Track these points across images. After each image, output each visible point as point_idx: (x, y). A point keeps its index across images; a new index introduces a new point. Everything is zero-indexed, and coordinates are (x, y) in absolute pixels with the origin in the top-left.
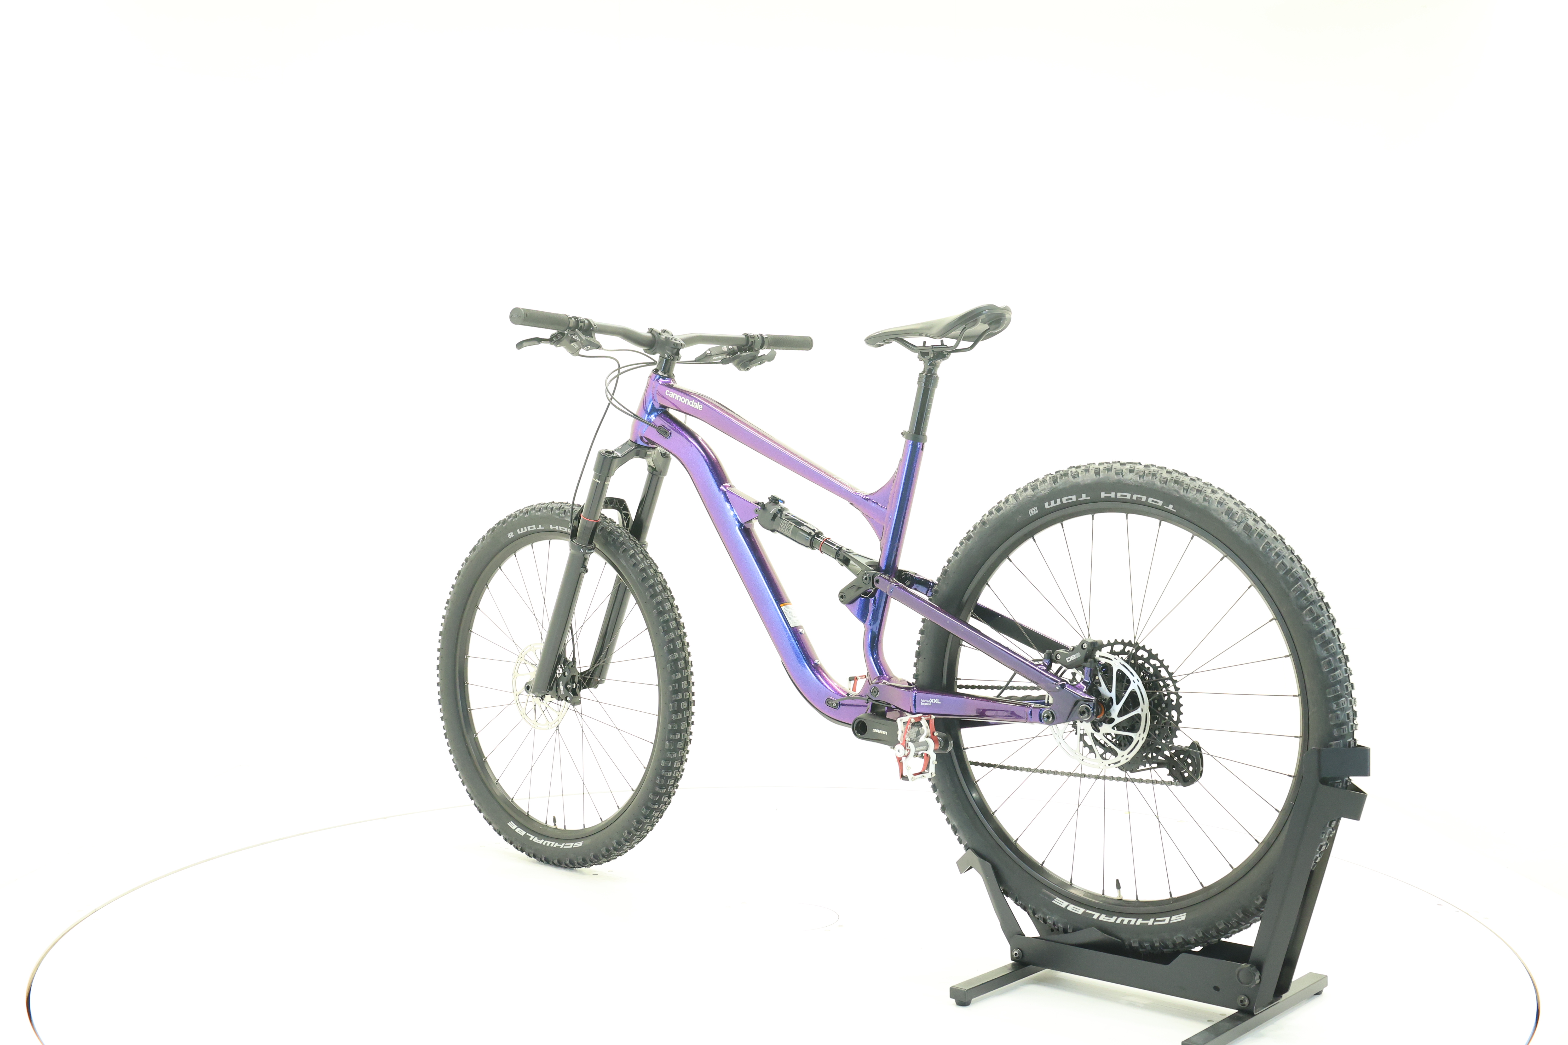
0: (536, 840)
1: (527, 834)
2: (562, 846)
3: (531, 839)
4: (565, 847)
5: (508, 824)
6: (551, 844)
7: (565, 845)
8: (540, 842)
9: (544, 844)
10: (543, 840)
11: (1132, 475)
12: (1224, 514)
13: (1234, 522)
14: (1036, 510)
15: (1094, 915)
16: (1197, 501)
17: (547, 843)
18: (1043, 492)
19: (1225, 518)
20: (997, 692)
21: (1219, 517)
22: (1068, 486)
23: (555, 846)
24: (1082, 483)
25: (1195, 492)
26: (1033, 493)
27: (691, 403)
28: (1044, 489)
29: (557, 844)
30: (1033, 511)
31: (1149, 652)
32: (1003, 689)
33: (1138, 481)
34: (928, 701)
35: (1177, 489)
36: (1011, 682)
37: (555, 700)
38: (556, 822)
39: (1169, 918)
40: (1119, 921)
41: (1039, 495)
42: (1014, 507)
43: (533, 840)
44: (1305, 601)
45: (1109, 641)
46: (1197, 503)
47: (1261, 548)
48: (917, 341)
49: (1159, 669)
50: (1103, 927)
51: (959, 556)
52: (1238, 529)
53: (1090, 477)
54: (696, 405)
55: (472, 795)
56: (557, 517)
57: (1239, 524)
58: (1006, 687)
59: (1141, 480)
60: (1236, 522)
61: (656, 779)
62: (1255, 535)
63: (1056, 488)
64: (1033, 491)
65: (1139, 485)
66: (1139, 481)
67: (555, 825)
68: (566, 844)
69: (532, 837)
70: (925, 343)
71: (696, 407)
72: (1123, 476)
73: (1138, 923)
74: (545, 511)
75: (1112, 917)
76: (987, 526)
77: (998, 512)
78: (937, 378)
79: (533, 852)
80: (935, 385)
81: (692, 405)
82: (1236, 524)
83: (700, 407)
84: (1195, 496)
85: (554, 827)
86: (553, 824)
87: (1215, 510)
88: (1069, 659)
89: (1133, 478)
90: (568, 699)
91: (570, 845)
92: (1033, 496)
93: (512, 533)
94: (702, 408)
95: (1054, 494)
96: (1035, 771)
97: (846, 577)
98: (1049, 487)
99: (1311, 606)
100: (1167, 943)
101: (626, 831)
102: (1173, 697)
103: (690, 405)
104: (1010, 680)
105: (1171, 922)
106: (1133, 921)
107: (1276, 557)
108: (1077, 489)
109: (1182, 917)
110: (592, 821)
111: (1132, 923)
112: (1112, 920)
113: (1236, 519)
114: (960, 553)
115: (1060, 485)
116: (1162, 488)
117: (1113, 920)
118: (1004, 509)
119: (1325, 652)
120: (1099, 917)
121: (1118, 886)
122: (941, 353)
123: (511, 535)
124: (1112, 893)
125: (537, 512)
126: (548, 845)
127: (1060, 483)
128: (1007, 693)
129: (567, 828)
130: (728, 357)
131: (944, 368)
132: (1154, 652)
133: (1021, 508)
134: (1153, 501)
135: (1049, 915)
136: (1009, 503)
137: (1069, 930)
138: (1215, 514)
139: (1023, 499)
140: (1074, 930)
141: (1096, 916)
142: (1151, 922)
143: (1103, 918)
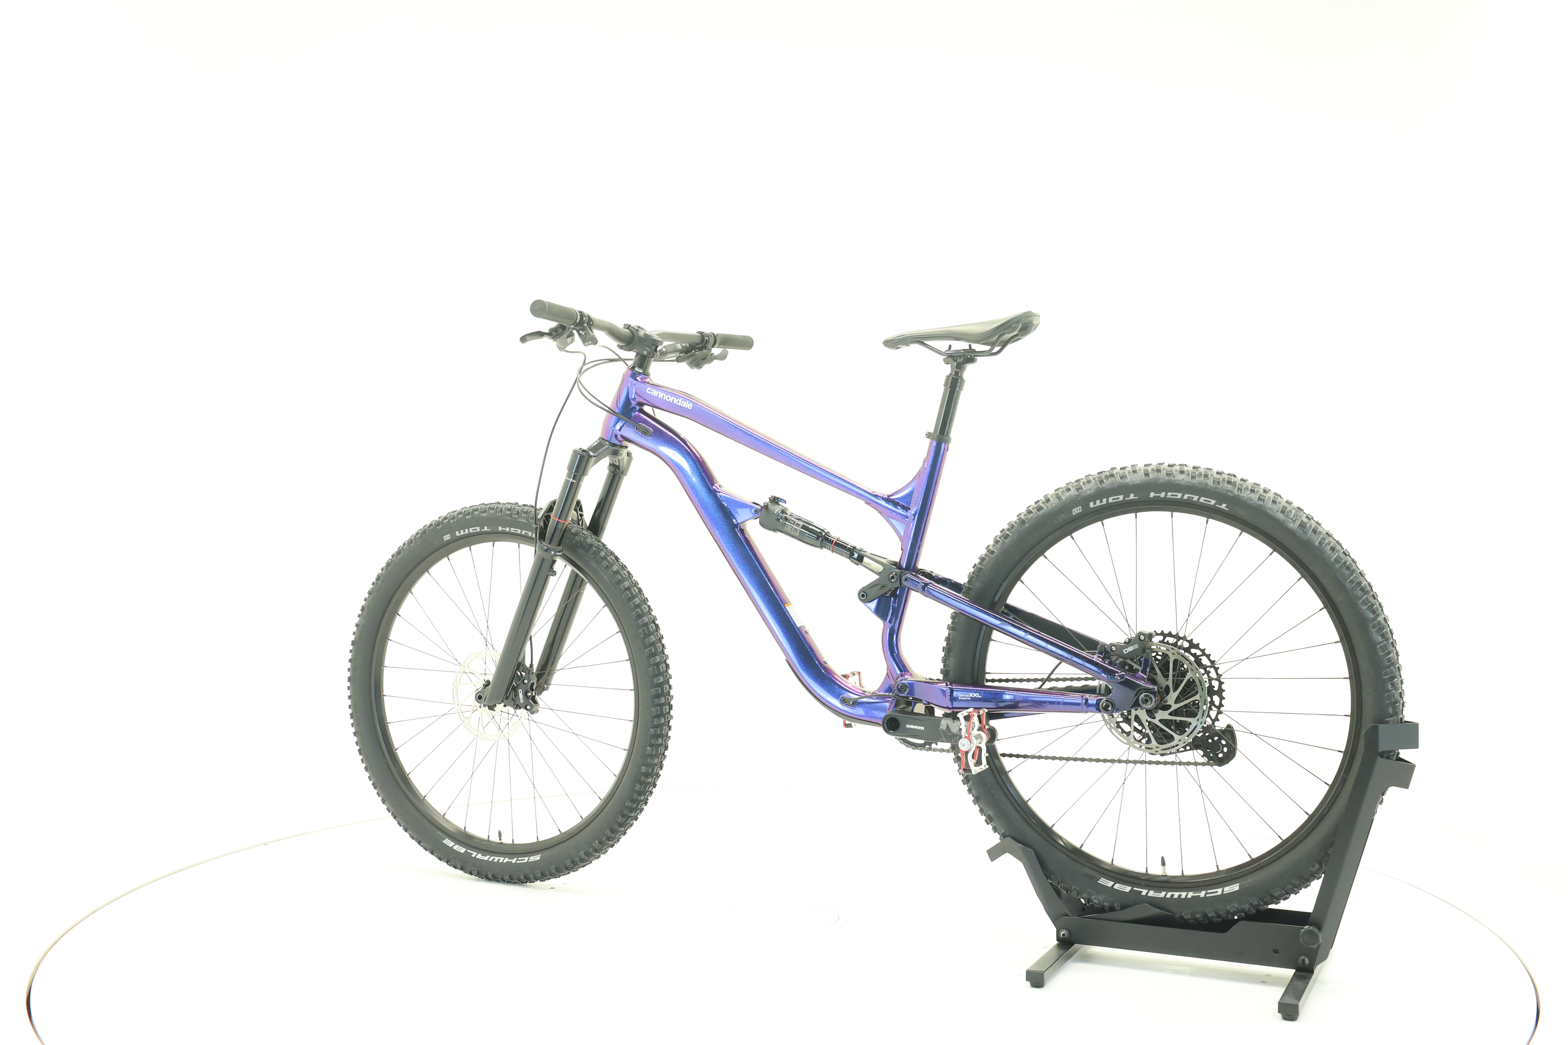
0: (479, 856)
1: (468, 851)
2: (514, 861)
3: (473, 856)
4: (517, 862)
5: (443, 841)
6: (499, 860)
7: (517, 860)
8: (486, 858)
9: (491, 860)
10: (488, 857)
11: (1183, 476)
12: (1279, 512)
13: (1290, 520)
14: (1080, 509)
15: (1142, 892)
16: (1252, 500)
17: (494, 859)
18: (1088, 492)
19: (1280, 516)
20: (1039, 683)
21: (1274, 515)
22: (1115, 486)
23: (505, 861)
24: (1131, 483)
25: (1249, 492)
26: (1076, 493)
27: (678, 402)
28: (1089, 489)
29: (507, 860)
30: (1077, 511)
31: (1190, 642)
32: (1044, 681)
33: (1190, 482)
34: (967, 696)
35: (1230, 489)
36: (1052, 675)
37: (511, 709)
38: (501, 836)
39: (1221, 889)
40: (1169, 896)
41: (1085, 494)
42: (1055, 506)
43: (477, 857)
44: (1360, 591)
46: (1251, 502)
47: (1317, 544)
48: (942, 345)
49: (1200, 658)
50: (1153, 902)
51: (995, 554)
52: (1294, 526)
53: (1139, 478)
54: (685, 404)
55: (396, 814)
56: (509, 518)
57: (1294, 521)
58: (1049, 679)
59: (1194, 481)
60: (1291, 519)
61: (634, 786)
62: (1310, 531)
63: (1103, 488)
64: (1078, 491)
65: (1192, 485)
66: (1192, 482)
67: (500, 839)
68: (519, 859)
69: (474, 854)
70: (950, 346)
71: (684, 406)
72: (1174, 477)
73: (1190, 896)
74: (491, 512)
75: (1161, 893)
76: (1027, 525)
77: (1039, 511)
78: (963, 381)
79: (476, 869)
80: (961, 389)
81: (679, 404)
82: (1292, 521)
83: (689, 406)
84: (1249, 496)
85: (500, 842)
86: (498, 838)
87: (1269, 509)
88: (1126, 651)
89: (1185, 479)
90: (528, 707)
91: (524, 860)
92: (1078, 496)
93: (449, 535)
94: (692, 406)
95: (1100, 494)
96: (1068, 759)
97: (866, 577)
98: (1095, 487)
99: (1366, 596)
100: (1220, 913)
101: (597, 842)
102: (1215, 684)
103: (677, 403)
104: (1052, 673)
105: (1224, 893)
107: (1331, 552)
108: (1124, 489)
109: (1236, 887)
110: (548, 833)
111: (1183, 896)
113: (1292, 517)
114: (996, 551)
115: (1107, 485)
116: (1216, 488)
117: (1162, 895)
118: (1045, 508)
119: (1380, 637)
120: (1147, 893)
121: (1163, 863)
122: (969, 357)
123: (447, 537)
124: (1156, 870)
125: (483, 513)
126: (496, 861)
127: (1107, 483)
128: (1048, 685)
129: (515, 842)
130: (681, 355)
131: (970, 372)
132: (1195, 642)
133: (1065, 507)
134: (1205, 500)
135: (1094, 895)
136: (1051, 502)
137: (1118, 908)
138: (1270, 512)
139: (1067, 499)
140: (1123, 908)
141: (1144, 892)
142: (1202, 894)
143: (1151, 893)
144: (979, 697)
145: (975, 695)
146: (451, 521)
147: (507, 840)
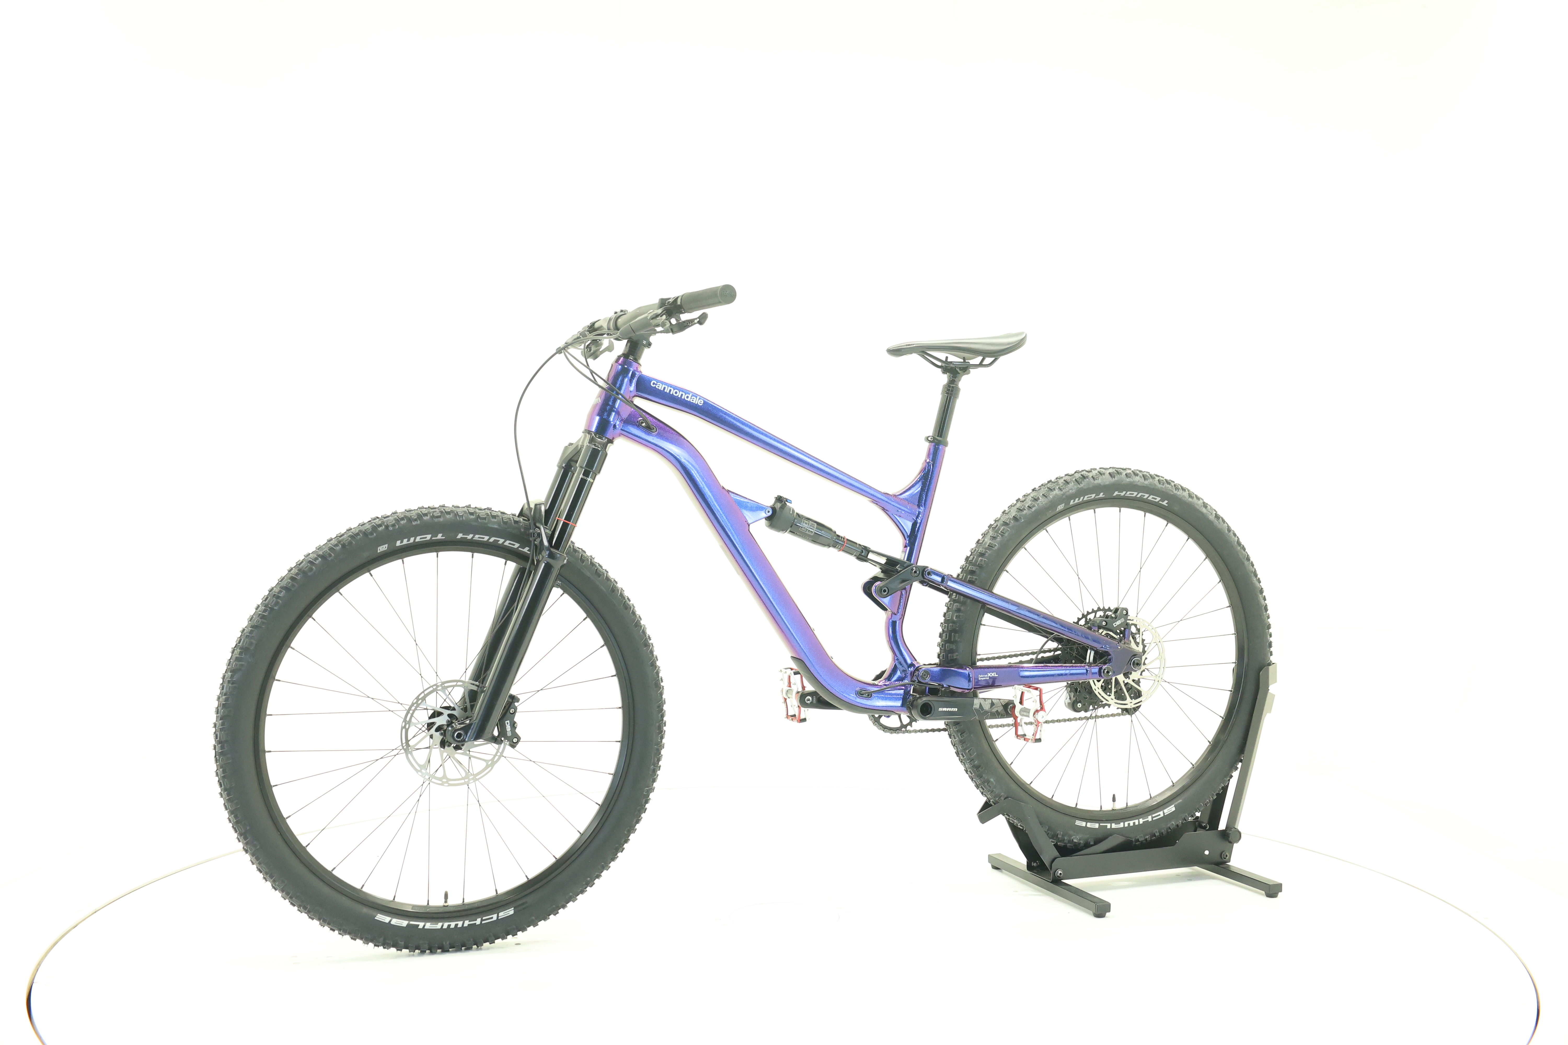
0: (429, 926)
2: (478, 922)
3: (421, 926)
4: (483, 922)
5: (376, 918)
6: (457, 925)
7: (482, 920)
8: (439, 926)
9: (445, 926)
10: (441, 924)
12: (1203, 507)
14: (1063, 506)
15: (1107, 826)
16: (1185, 497)
18: (1071, 491)
19: (1204, 510)
21: (1200, 509)
22: (1091, 486)
24: (1102, 484)
25: (1182, 491)
26: (1061, 492)
27: (688, 397)
29: (467, 923)
30: (1061, 507)
34: (986, 676)
35: (1170, 489)
38: (447, 898)
39: (1162, 812)
40: (1126, 825)
41: (1068, 493)
42: (1045, 504)
43: (426, 927)
45: (1093, 609)
46: (1185, 499)
48: (942, 355)
52: (1212, 518)
53: (1107, 479)
54: (695, 400)
56: (475, 523)
59: (1146, 482)
60: (1210, 512)
63: (1081, 488)
65: (1145, 485)
66: (1144, 482)
67: (446, 902)
69: (421, 925)
70: (947, 358)
71: (694, 402)
72: (1132, 479)
73: (1141, 823)
74: (448, 516)
76: (1023, 520)
77: (1031, 509)
78: (958, 391)
81: (689, 400)
82: (1210, 514)
83: (699, 402)
84: (1183, 494)
85: (447, 904)
86: (444, 900)
87: (1196, 504)
88: (1115, 624)
89: (1140, 480)
92: (1063, 495)
93: (386, 545)
94: (702, 402)
103: (686, 399)
105: (1165, 814)
106: (1137, 822)
108: (1097, 489)
109: (1172, 808)
111: (1137, 823)
112: (1121, 825)
115: (1084, 486)
116: (1161, 488)
118: (1036, 506)
120: (1111, 826)
121: (1114, 800)
122: (962, 369)
123: (383, 548)
124: (1108, 806)
125: (436, 518)
126: (452, 926)
127: (1085, 483)
129: (465, 901)
131: (965, 382)
133: (1052, 505)
135: (1074, 835)
136: (1040, 501)
137: (1092, 843)
138: (1197, 507)
139: (1054, 497)
140: (1097, 841)
141: (1109, 826)
142: (1150, 819)
143: (1114, 826)
144: (996, 676)
145: (993, 674)
146: (391, 528)
147: (455, 900)
